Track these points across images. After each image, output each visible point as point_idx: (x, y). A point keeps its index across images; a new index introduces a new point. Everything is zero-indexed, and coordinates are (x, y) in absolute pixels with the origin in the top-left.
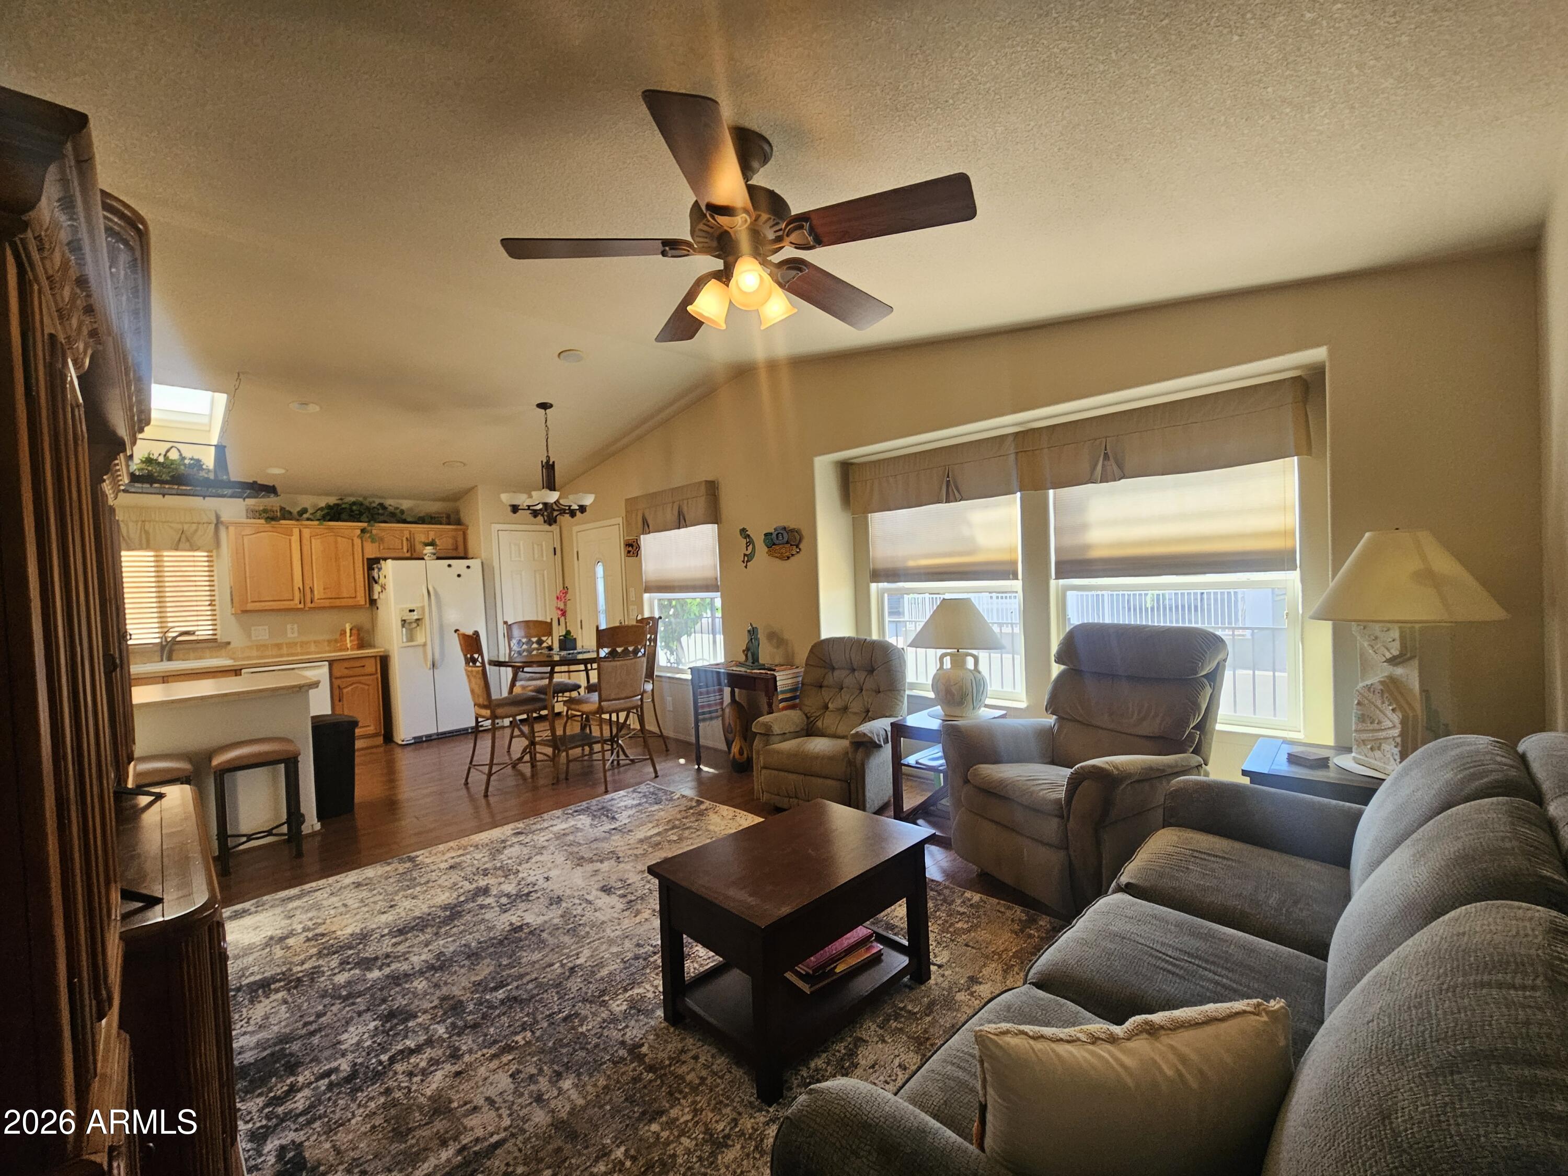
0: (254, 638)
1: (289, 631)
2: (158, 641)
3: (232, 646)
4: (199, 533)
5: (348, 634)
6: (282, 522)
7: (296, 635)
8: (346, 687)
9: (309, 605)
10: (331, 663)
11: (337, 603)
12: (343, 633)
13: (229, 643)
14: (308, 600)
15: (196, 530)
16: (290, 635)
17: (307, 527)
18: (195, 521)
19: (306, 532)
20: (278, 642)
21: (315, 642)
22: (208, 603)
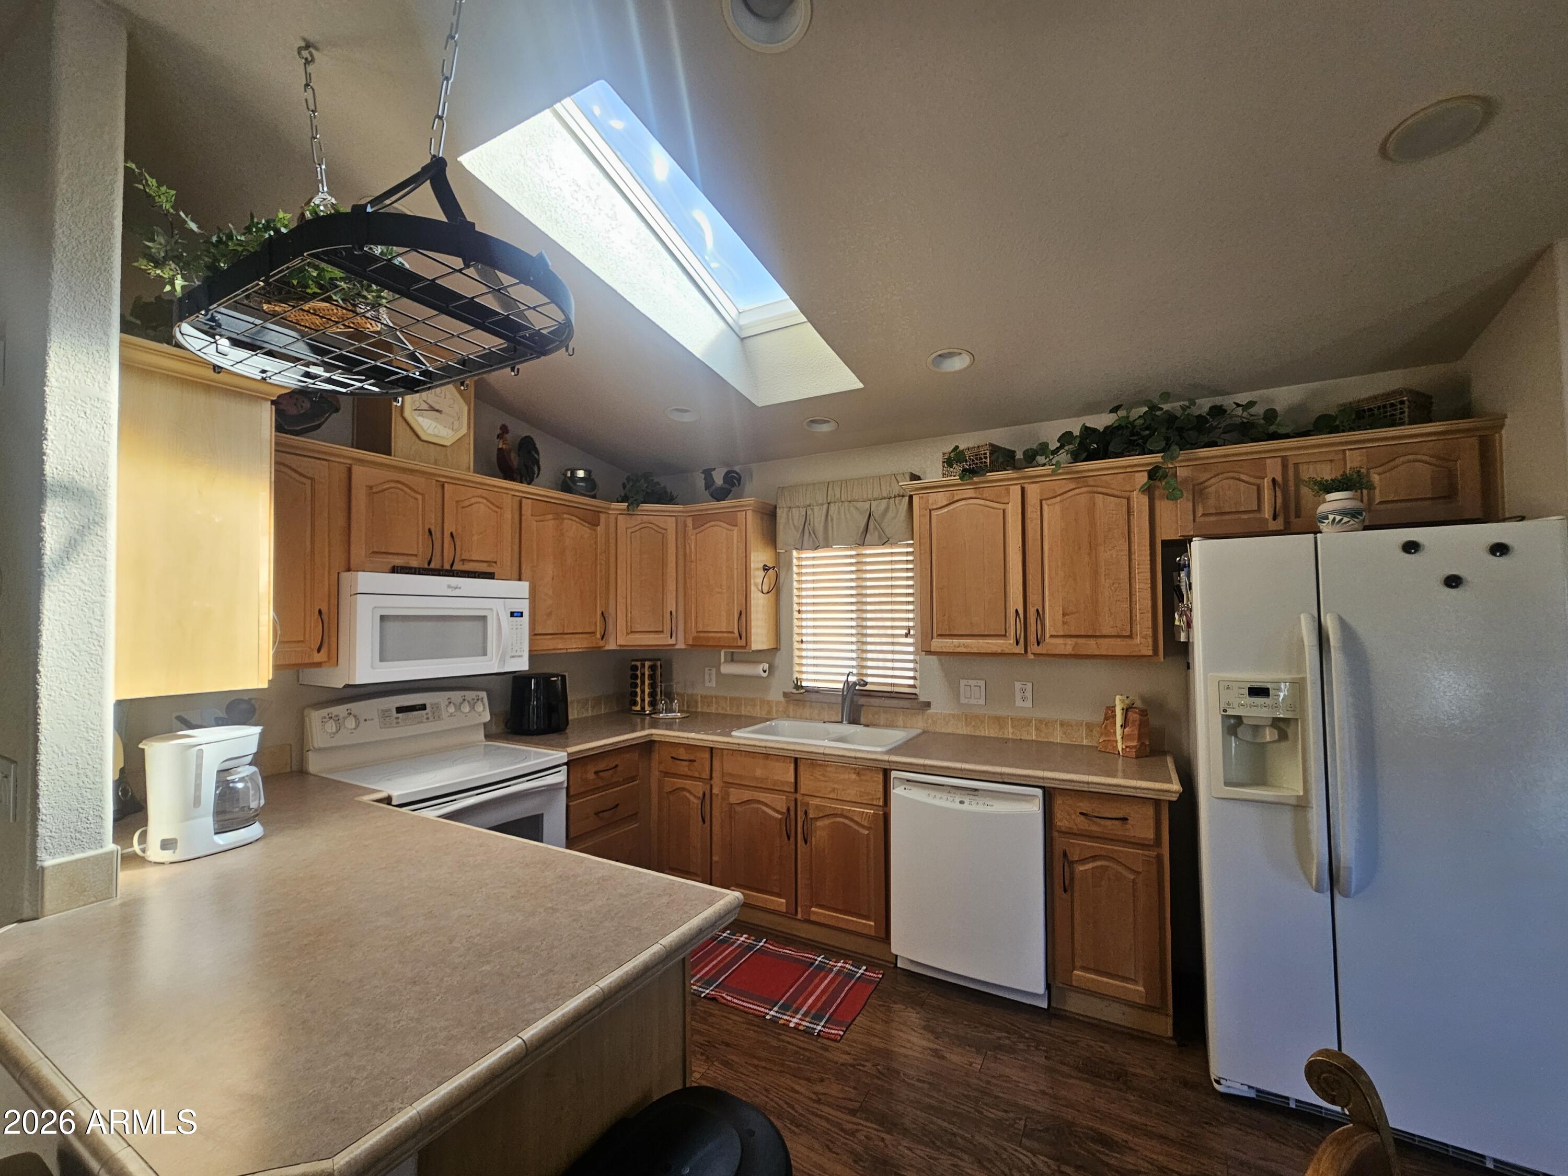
0: (963, 701)
1: (1018, 695)
2: (840, 686)
3: (932, 711)
4: (890, 514)
5: (1119, 720)
6: (991, 476)
7: (1029, 704)
8: (1083, 861)
9: (1033, 648)
10: (1050, 795)
11: (1091, 647)
12: (1110, 715)
13: (928, 705)
14: (1032, 638)
15: (887, 509)
16: (1019, 703)
17: (1034, 479)
18: (885, 495)
19: (1033, 491)
20: (999, 713)
21: (1062, 725)
22: (904, 632)
